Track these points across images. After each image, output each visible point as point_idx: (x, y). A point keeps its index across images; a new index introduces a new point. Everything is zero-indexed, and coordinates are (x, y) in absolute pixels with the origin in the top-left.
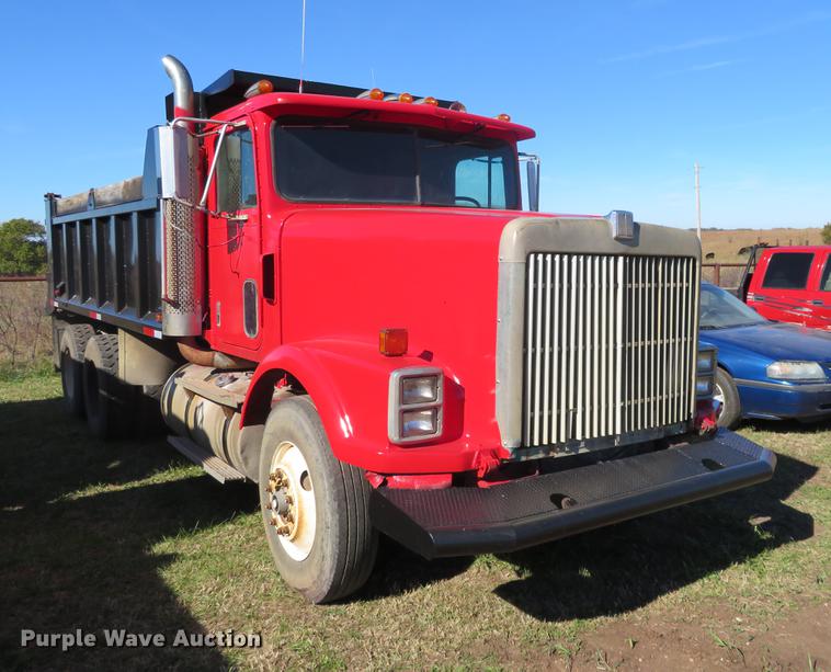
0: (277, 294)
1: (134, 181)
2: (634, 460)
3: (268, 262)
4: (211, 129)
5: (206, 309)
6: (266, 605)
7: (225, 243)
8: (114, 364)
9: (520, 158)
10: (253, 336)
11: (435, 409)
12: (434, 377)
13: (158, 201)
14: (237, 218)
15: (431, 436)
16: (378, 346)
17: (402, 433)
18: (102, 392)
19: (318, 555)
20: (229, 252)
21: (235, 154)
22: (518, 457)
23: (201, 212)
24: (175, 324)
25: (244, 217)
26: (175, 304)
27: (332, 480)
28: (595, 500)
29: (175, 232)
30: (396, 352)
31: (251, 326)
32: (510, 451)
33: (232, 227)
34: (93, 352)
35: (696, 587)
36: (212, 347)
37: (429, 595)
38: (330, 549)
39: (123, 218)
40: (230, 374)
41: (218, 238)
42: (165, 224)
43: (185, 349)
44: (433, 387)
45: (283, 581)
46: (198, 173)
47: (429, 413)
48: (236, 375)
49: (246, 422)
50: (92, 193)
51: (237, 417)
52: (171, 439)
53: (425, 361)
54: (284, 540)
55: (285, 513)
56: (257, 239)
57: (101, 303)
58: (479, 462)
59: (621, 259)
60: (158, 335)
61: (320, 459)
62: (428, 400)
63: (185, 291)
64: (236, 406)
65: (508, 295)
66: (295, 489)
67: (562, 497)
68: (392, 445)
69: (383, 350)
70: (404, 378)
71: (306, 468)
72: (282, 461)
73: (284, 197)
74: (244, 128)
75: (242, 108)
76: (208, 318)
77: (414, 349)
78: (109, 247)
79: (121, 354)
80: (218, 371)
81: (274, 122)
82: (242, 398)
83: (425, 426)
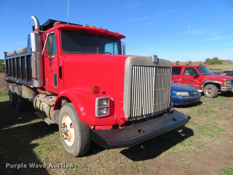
0: (62, 77)
1: (25, 48)
2: (156, 119)
3: (60, 68)
4: (45, 34)
5: (44, 80)
6: (61, 158)
7: (49, 63)
8: (21, 93)
9: (122, 43)
10: (56, 87)
11: (107, 108)
12: (107, 99)
13: (31, 52)
14: (52, 57)
15: (107, 115)
16: (91, 91)
17: (99, 114)
18: (19, 100)
19: (75, 145)
20: (50, 66)
21: (51, 41)
22: (129, 120)
23: (42, 55)
24: (36, 84)
25: (54, 57)
26: (36, 79)
27: (79, 126)
28: (149, 131)
29: (36, 61)
30: (97, 92)
31: (56, 85)
32: (127, 119)
33: (51, 59)
34: (16, 90)
35: (170, 150)
36: (46, 90)
37: (104, 154)
38: (79, 144)
39: (23, 57)
40: (51, 96)
41: (47, 62)
42: (33, 59)
43: (39, 90)
44: (107, 102)
45: (66, 151)
46: (41, 46)
47: (106, 109)
48: (52, 96)
49: (55, 109)
50: (15, 52)
51: (53, 108)
52: (36, 113)
53: (104, 95)
54: (66, 141)
55: (66, 134)
56: (57, 62)
57: (18, 79)
58: (119, 122)
59: (154, 68)
60: (32, 87)
61: (75, 120)
62: (105, 105)
63: (39, 76)
64: (52, 105)
65: (127, 77)
66: (69, 128)
67: (141, 130)
68: (96, 118)
69: (93, 92)
70: (99, 100)
71: (71, 122)
72: (65, 120)
73: (64, 52)
74: (53, 34)
75: (52, 28)
76: (45, 83)
77: (101, 91)
78: (19, 64)
79: (23, 91)
80: (47, 95)
81: (61, 32)
82: (54, 103)
83: (105, 112)
